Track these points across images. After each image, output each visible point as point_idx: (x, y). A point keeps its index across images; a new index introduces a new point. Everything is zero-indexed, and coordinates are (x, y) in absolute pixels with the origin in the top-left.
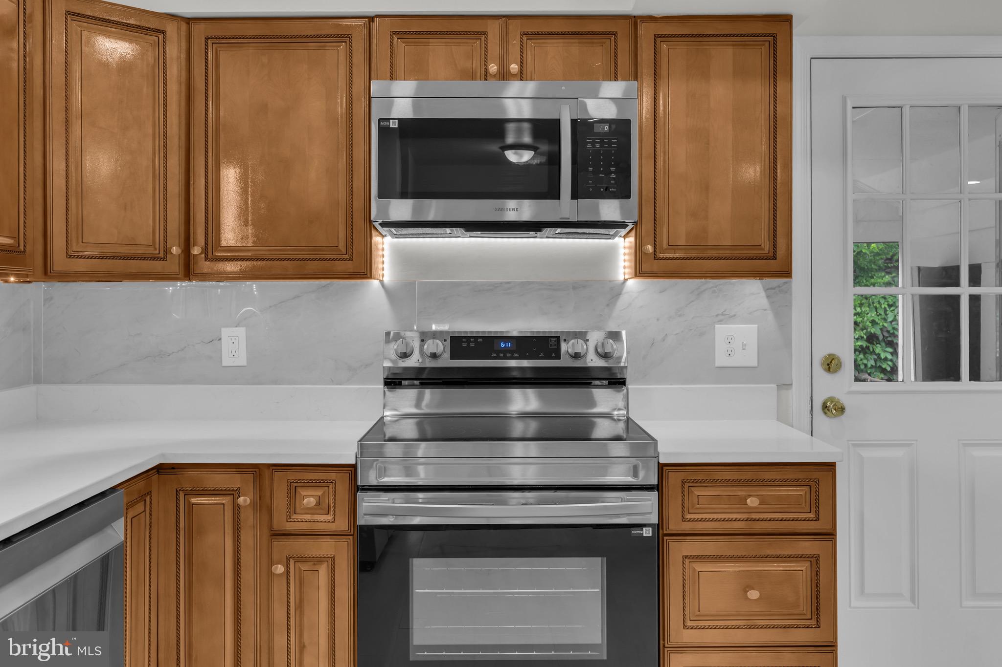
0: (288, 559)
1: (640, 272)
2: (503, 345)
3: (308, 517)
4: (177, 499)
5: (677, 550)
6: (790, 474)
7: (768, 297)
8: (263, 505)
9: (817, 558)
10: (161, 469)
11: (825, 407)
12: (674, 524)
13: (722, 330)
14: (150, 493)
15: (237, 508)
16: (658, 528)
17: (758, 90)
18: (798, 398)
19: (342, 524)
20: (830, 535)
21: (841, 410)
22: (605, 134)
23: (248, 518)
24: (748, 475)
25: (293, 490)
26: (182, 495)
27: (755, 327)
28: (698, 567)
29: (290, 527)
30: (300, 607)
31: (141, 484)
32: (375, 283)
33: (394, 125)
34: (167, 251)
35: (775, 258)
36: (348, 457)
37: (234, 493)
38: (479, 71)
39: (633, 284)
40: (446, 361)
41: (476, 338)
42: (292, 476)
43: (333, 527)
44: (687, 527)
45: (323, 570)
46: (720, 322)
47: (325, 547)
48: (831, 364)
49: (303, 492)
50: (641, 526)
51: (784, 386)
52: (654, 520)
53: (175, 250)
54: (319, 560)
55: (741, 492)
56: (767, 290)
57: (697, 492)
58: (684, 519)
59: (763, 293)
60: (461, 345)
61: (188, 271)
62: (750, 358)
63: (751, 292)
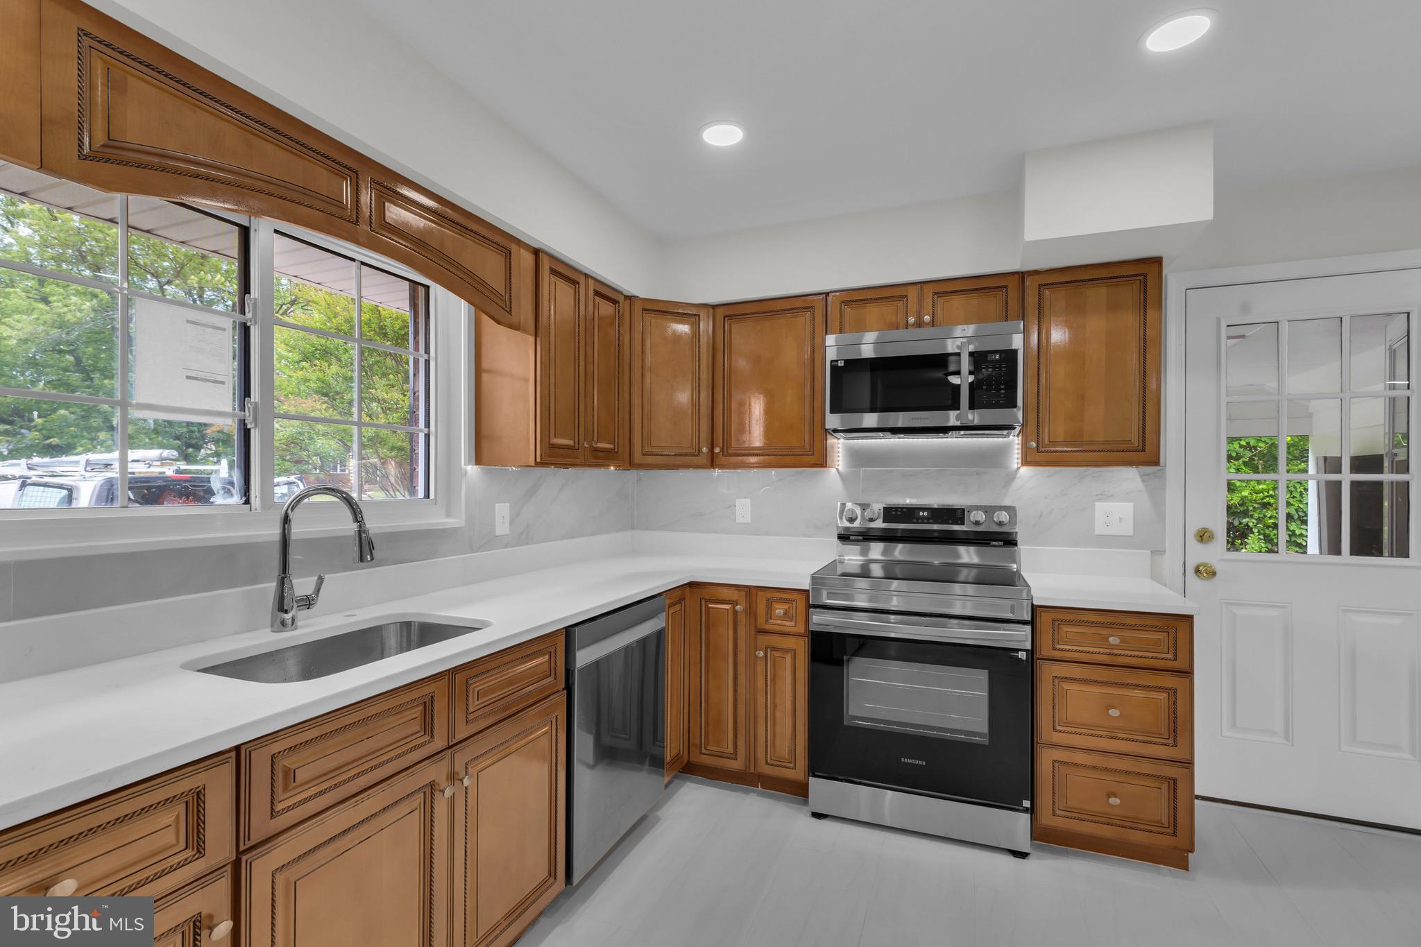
0: (766, 648)
1: (1025, 462)
2: (921, 514)
3: (779, 622)
4: (701, 604)
5: (1047, 673)
6: (1149, 621)
7: (1143, 481)
8: (751, 612)
9: (1175, 691)
10: (692, 585)
11: (1197, 571)
12: (1045, 650)
13: (1101, 507)
14: (684, 599)
15: (735, 613)
16: (1031, 653)
17: (1129, 320)
18: (1171, 563)
19: (801, 629)
20: (1188, 673)
21: (1214, 574)
22: (996, 361)
23: (743, 619)
24: (1111, 619)
25: (770, 603)
26: (703, 602)
27: (1132, 504)
28: (1066, 686)
29: (767, 627)
30: (774, 680)
31: (679, 593)
32: (833, 470)
33: (841, 364)
34: (700, 451)
35: (1144, 450)
36: (805, 584)
37: (734, 603)
38: (902, 323)
39: (1025, 471)
40: (879, 524)
41: (902, 508)
42: (770, 595)
43: (794, 630)
44: (1057, 654)
45: (789, 658)
46: (1100, 500)
47: (790, 643)
48: (1204, 536)
49: (776, 605)
50: (1017, 650)
51: (1157, 552)
52: (1028, 646)
53: (705, 450)
54: (786, 651)
55: (1104, 632)
56: (1142, 476)
57: (1065, 629)
58: (1054, 649)
59: (1138, 479)
60: (891, 513)
61: (713, 463)
62: (1127, 529)
63: (1129, 478)
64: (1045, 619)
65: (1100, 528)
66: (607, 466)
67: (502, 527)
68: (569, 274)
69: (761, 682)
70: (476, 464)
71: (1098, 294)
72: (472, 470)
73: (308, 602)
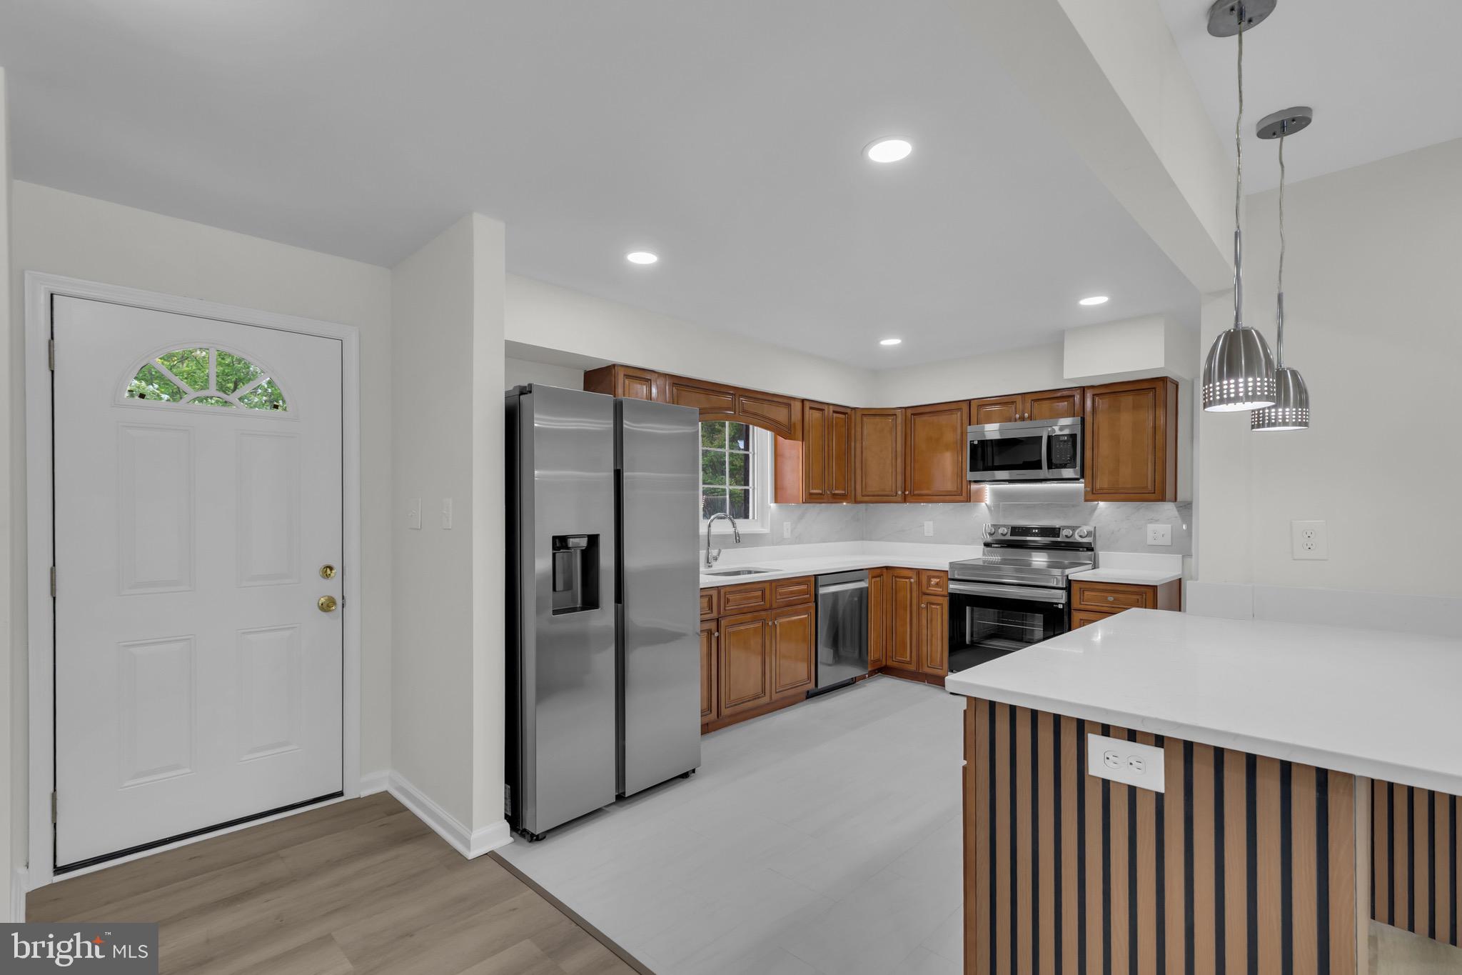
0: (927, 603)
1: (1085, 500)
2: (1034, 531)
3: (934, 589)
5: (1076, 615)
7: (1178, 511)
8: (919, 583)
10: (887, 568)
12: (1075, 604)
13: (1151, 527)
14: (882, 575)
15: (911, 583)
16: (1066, 605)
19: (944, 592)
22: (1065, 441)
23: (915, 587)
24: (1109, 587)
25: (929, 578)
26: (893, 577)
27: (1170, 526)
29: (928, 591)
30: (931, 620)
31: (879, 571)
32: (983, 504)
33: (976, 443)
34: (896, 493)
35: (1154, 493)
36: (946, 568)
37: (910, 578)
38: (1012, 418)
40: (1009, 537)
41: (1023, 528)
42: (929, 573)
43: (942, 593)
44: (1082, 607)
45: (939, 608)
46: (1151, 523)
47: (940, 600)
49: (932, 579)
50: (1057, 604)
52: (1065, 601)
53: (900, 493)
54: (937, 604)
55: (1105, 594)
56: (1177, 507)
57: (1086, 593)
58: (1080, 604)
59: (1175, 509)
60: (1015, 530)
61: (905, 500)
62: (1167, 541)
63: (1168, 509)
64: (1075, 587)
65: (1150, 541)
66: (842, 502)
67: (787, 535)
68: (819, 406)
69: (924, 622)
70: (775, 502)
71: (1128, 400)
72: (773, 505)
73: (716, 559)
